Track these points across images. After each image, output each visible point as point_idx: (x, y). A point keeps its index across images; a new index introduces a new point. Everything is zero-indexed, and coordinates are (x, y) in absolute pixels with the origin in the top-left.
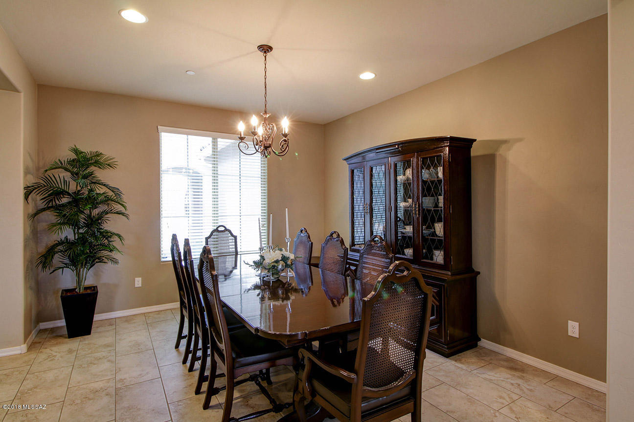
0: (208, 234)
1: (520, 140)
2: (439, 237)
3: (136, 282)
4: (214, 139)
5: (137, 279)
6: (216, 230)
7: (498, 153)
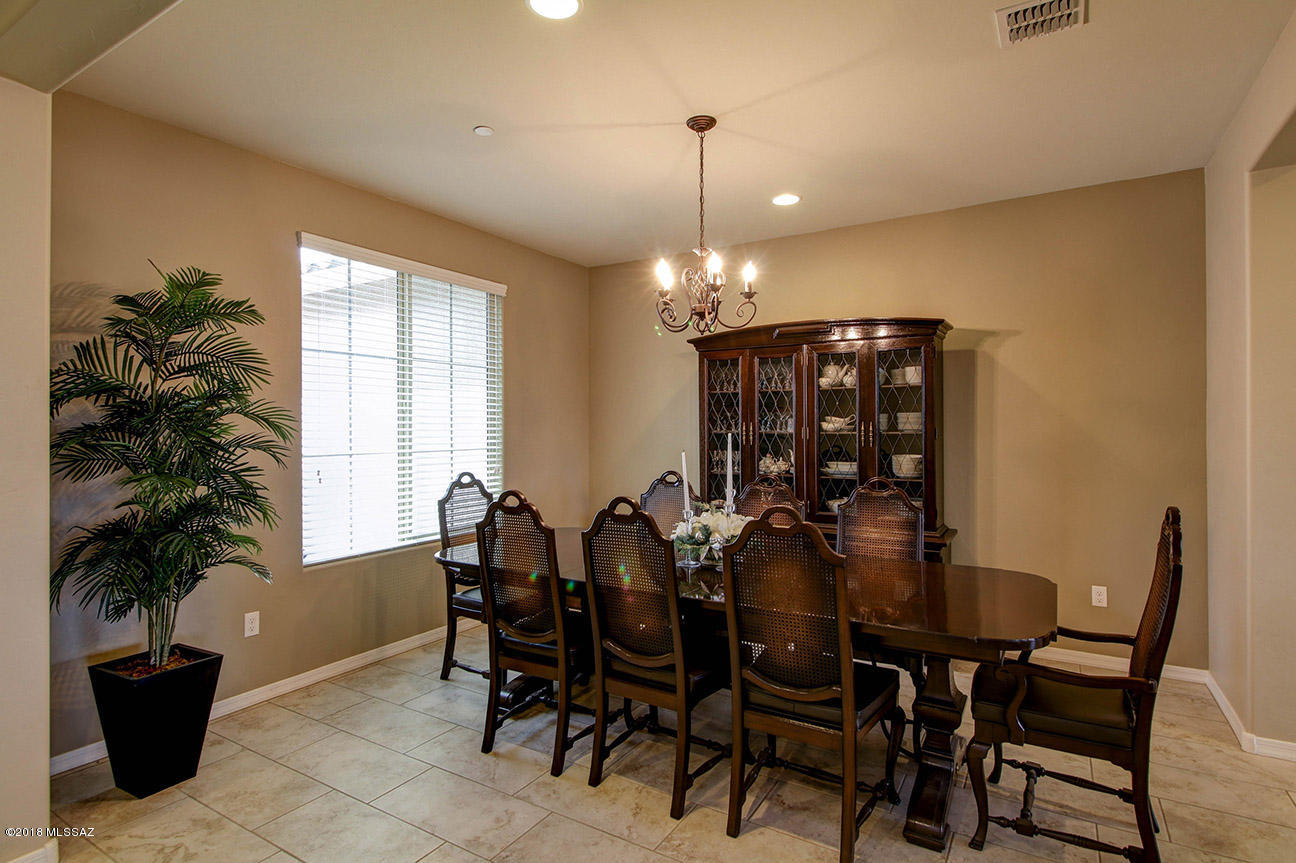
0: (443, 494)
1: (1017, 333)
2: (898, 477)
3: (247, 626)
4: (401, 274)
5: (248, 616)
6: (458, 484)
7: (979, 350)
